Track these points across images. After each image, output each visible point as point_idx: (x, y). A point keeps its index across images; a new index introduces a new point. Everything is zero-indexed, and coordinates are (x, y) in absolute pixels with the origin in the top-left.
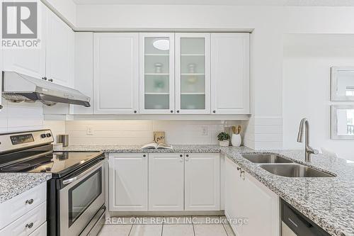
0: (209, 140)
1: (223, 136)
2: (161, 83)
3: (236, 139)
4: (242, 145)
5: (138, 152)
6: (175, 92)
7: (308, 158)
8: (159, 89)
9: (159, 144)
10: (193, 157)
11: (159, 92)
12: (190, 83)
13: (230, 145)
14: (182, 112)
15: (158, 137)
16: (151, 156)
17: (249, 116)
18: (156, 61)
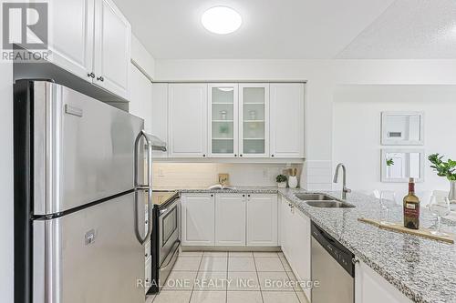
0: (270, 182)
1: (281, 179)
2: (225, 129)
3: (292, 180)
4: (298, 187)
5: (206, 192)
6: (238, 137)
7: (344, 197)
8: (224, 135)
9: (224, 185)
10: (254, 197)
11: (224, 137)
12: (252, 129)
13: (288, 186)
14: (245, 155)
15: (223, 178)
16: (218, 196)
17: (304, 159)
18: (222, 109)
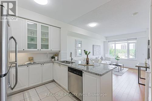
0: (48, 59)
1: (53, 58)
3: (56, 58)
4: (58, 60)
5: (25, 65)
6: (39, 43)
11: (33, 43)
12: (44, 40)
13: (55, 60)
14: (42, 50)
16: (30, 66)
17: (60, 51)
18: (32, 32)
